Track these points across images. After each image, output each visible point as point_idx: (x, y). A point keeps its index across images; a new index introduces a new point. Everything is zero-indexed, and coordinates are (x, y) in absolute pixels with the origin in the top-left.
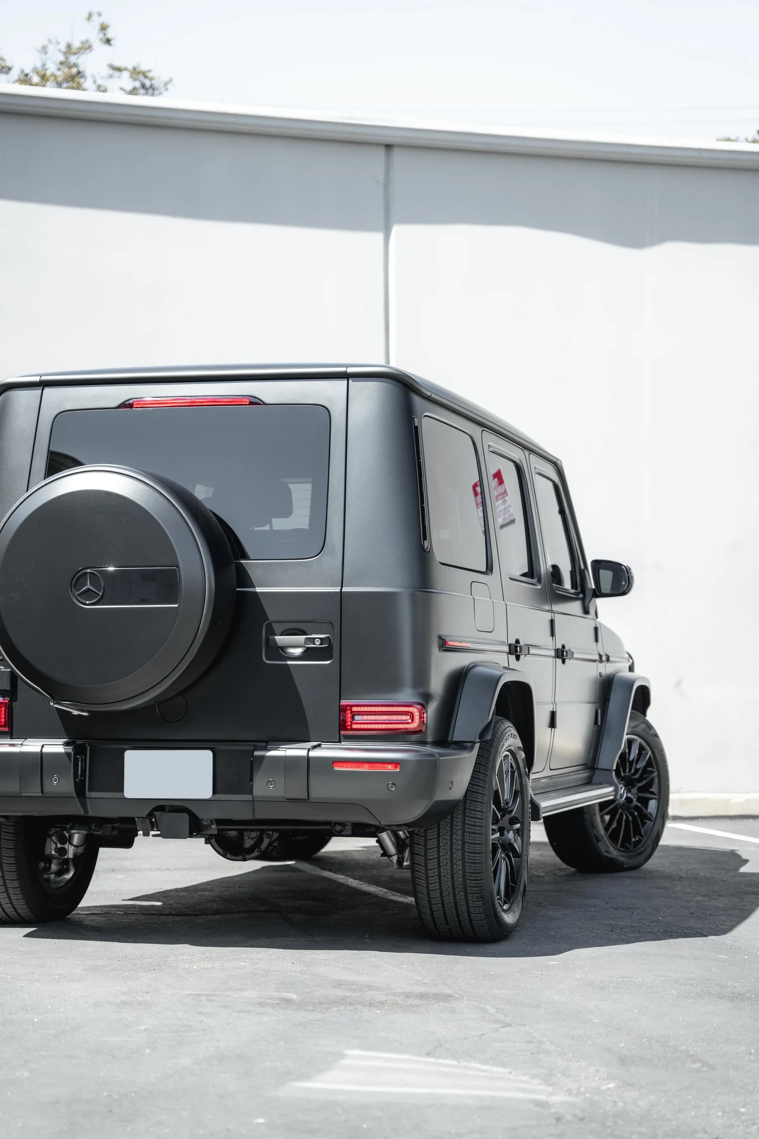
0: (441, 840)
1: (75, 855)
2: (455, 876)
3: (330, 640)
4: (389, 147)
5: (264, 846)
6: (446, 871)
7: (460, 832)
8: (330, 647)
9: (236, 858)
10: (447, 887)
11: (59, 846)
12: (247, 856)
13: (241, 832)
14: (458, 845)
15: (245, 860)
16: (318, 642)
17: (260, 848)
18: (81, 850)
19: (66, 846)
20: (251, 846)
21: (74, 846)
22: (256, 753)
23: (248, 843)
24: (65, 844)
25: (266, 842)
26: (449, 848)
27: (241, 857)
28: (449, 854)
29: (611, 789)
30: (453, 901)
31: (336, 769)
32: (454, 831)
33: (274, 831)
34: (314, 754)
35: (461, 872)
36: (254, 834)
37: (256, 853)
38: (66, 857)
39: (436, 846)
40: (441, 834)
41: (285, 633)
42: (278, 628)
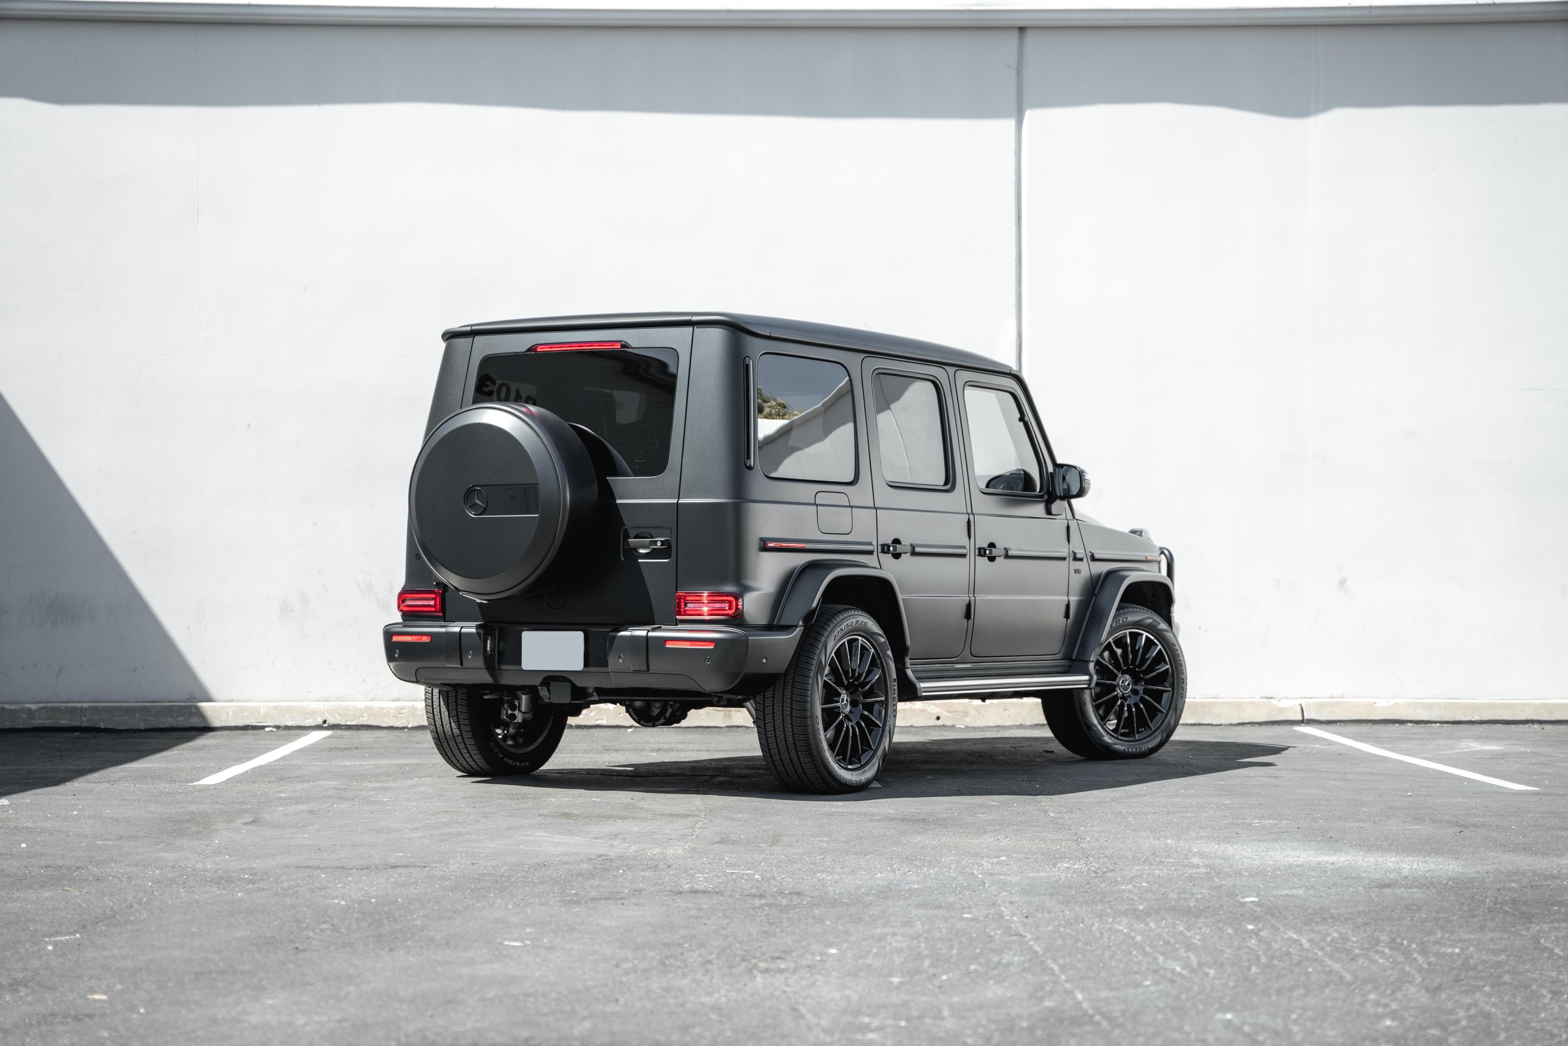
0: (775, 707)
1: (524, 720)
2: (787, 736)
3: (669, 542)
4: (1022, 29)
5: (668, 714)
6: (779, 732)
7: (789, 701)
8: (670, 548)
9: (648, 724)
10: (782, 746)
11: (510, 712)
12: (656, 723)
13: (649, 703)
14: (787, 712)
15: (654, 726)
16: (659, 544)
17: (665, 717)
18: (529, 716)
19: (516, 712)
20: (657, 714)
21: (522, 712)
22: (612, 634)
23: (655, 712)
24: (515, 710)
25: (670, 711)
26: (781, 714)
27: (651, 724)
28: (781, 718)
29: (1087, 678)
30: (788, 758)
31: (668, 646)
32: (785, 699)
33: (675, 702)
34: (650, 634)
35: (791, 734)
36: (658, 705)
37: (662, 721)
38: (516, 721)
39: (771, 712)
40: (775, 702)
41: (636, 537)
42: (632, 533)
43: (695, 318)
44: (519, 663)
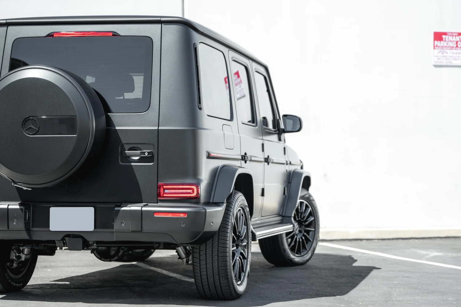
0: (207, 251)
1: (25, 259)
2: (214, 268)
3: (152, 153)
5: (120, 254)
6: (210, 266)
7: (216, 247)
8: (153, 157)
9: (107, 260)
10: (210, 273)
11: (17, 254)
12: (112, 259)
13: (109, 248)
14: (215, 253)
15: (110, 261)
16: (146, 154)
17: (118, 255)
18: (28, 257)
19: (21, 255)
20: (114, 254)
21: (25, 254)
22: (116, 209)
23: (113, 253)
24: (20, 253)
25: (121, 252)
26: (211, 255)
27: (109, 260)
28: (211, 257)
29: (292, 226)
30: (213, 280)
31: (155, 216)
32: (214, 246)
33: (125, 247)
34: (144, 209)
35: (217, 266)
36: (115, 249)
37: (116, 258)
38: (21, 260)
39: (205, 253)
40: (207, 248)
41: (130, 149)
42: (127, 147)
43: (163, 19)
44: (48, 226)
